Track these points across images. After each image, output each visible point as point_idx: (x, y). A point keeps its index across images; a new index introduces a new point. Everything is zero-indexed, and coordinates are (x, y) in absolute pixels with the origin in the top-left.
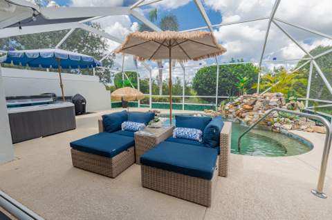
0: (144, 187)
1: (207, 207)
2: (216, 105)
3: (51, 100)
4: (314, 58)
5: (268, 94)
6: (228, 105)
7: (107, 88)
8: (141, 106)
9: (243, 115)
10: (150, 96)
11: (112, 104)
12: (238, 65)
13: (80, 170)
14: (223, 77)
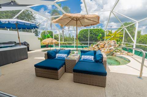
0: (74, 82)
1: (104, 87)
2: (89, 46)
3: (14, 45)
4: (125, 27)
5: (109, 41)
6: (94, 45)
7: (39, 39)
8: (55, 47)
9: (101, 49)
10: (59, 42)
11: (41, 46)
12: (97, 29)
13: (41, 78)
14: (91, 34)
